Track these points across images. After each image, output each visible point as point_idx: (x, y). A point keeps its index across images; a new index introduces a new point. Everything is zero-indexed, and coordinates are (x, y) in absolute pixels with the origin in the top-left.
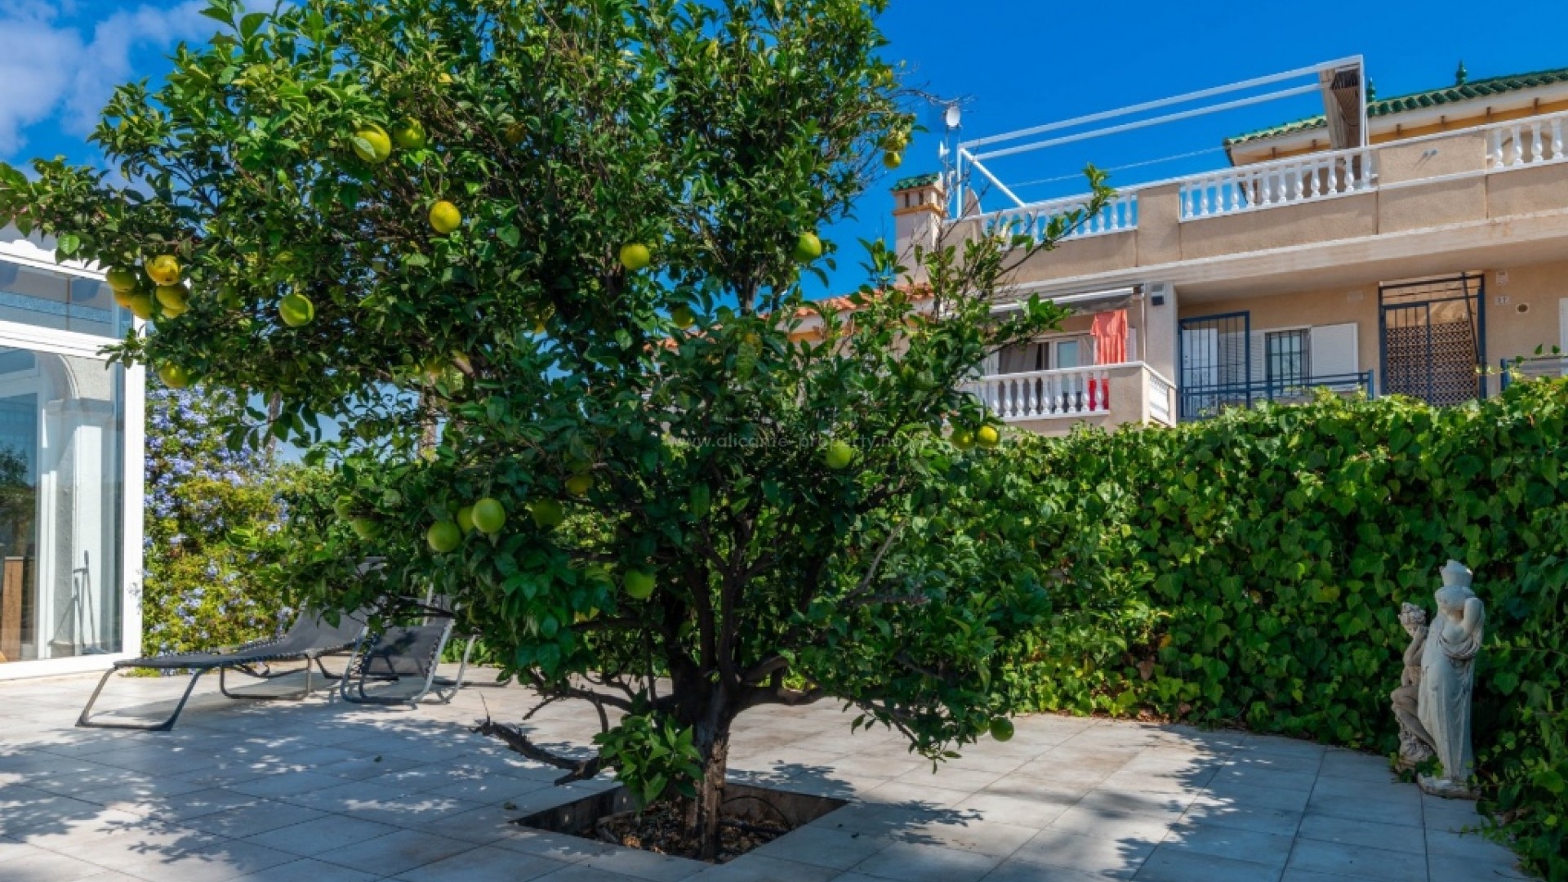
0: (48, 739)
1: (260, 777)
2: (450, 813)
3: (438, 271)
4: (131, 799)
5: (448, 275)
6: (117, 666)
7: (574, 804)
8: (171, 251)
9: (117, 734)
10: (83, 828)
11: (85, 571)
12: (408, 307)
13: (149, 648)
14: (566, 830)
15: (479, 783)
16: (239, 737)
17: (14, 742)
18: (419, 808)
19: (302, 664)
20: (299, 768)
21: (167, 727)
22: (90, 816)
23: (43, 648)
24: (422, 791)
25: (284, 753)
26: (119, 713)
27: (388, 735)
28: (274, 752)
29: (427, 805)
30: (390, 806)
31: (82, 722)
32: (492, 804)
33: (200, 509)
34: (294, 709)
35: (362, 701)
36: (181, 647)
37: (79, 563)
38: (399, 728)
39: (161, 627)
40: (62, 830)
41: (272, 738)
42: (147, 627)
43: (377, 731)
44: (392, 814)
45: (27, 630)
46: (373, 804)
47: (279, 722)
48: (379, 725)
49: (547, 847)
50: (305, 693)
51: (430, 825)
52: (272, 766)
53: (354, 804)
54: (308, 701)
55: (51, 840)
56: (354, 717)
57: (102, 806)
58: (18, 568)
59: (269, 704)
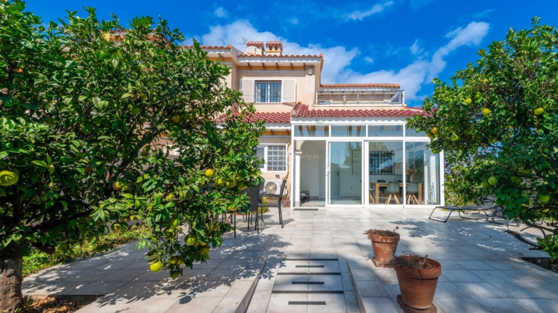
0: (423, 221)
1: (461, 235)
2: (503, 252)
3: (487, 123)
4: (433, 234)
5: (489, 123)
6: (437, 207)
7: (542, 258)
8: (435, 126)
9: (435, 222)
10: (424, 237)
11: (433, 187)
12: (480, 132)
13: (446, 204)
14: (539, 264)
15: (515, 247)
16: (460, 226)
17: (417, 220)
18: (495, 249)
19: (477, 212)
20: (470, 235)
21: (445, 222)
22: (426, 235)
23: (426, 203)
24: (498, 245)
25: (468, 232)
26: (437, 218)
27: (497, 232)
28: (466, 231)
29: (497, 249)
30: (488, 247)
31: (430, 218)
32: (514, 252)
33: (457, 173)
34: (475, 222)
35: (493, 223)
36: (453, 205)
37: (432, 185)
38: (499, 231)
39: (449, 200)
40: (420, 237)
41: (466, 228)
42: (446, 199)
43: (494, 231)
44: (487, 249)
45: (423, 199)
46: (484, 246)
47: (471, 224)
48: (495, 229)
49: (525, 265)
50: (479, 219)
51: (496, 253)
52: (464, 233)
53: (479, 245)
54: (480, 221)
55: (418, 238)
56: (489, 226)
57: (429, 234)
58: (421, 185)
59: (470, 220)
